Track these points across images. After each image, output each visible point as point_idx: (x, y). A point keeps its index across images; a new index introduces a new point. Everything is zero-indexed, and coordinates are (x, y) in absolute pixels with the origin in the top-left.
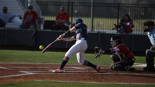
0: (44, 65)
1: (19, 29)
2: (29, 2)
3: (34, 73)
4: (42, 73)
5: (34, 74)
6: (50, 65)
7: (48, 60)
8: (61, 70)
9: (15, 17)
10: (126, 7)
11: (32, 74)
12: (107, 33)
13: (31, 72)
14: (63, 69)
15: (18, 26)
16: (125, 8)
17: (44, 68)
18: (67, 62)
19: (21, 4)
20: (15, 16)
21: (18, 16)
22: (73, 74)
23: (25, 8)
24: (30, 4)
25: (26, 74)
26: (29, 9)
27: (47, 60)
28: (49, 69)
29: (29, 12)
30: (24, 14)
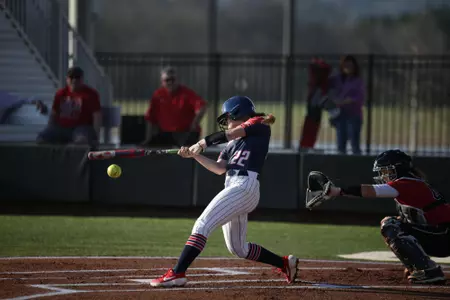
0: (115, 262)
1: (35, 145)
2: (72, 56)
3: (75, 291)
4: (105, 288)
5: (74, 294)
6: (135, 261)
7: (130, 247)
8: (177, 277)
9: (25, 107)
10: (404, 66)
11: (69, 295)
12: (326, 153)
13: (67, 288)
14: (184, 276)
15: (34, 137)
16: (399, 71)
17: (111, 274)
18: (199, 252)
19: (44, 63)
20: (23, 102)
21: (33, 103)
22: (207, 291)
23: (57, 76)
24: (74, 63)
25: (50, 294)
26: (71, 77)
27: (128, 244)
28: (130, 274)
29: (72, 88)
30: (53, 96)
